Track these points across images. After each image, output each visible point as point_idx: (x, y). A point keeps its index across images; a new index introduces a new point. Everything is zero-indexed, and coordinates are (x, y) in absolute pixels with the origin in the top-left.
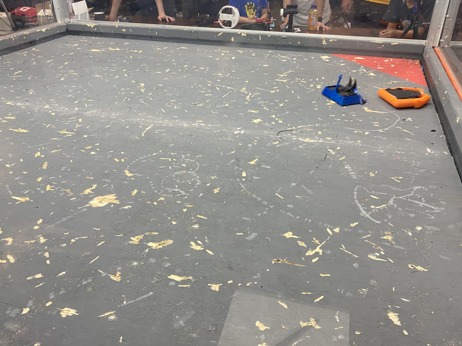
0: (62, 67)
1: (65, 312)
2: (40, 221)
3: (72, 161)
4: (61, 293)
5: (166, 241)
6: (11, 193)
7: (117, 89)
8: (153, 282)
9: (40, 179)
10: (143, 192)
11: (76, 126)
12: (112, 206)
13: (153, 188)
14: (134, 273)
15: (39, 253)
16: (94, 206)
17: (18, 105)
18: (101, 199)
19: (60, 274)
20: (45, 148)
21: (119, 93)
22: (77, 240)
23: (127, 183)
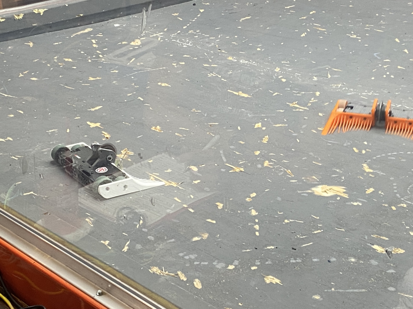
0: (304, 18)
1: (269, 279)
2: (254, 195)
3: (298, 141)
4: (267, 263)
5: (396, 248)
6: (225, 160)
7: (379, 59)
8: (369, 282)
9: (257, 153)
10: (381, 193)
11: (311, 100)
12: (338, 198)
13: (396, 191)
14: (349, 268)
15: (249, 224)
16: (316, 194)
17: (241, 63)
18: (326, 189)
19: (268, 248)
20: (268, 120)
21: (380, 65)
22: (291, 222)
23: (362, 178)
